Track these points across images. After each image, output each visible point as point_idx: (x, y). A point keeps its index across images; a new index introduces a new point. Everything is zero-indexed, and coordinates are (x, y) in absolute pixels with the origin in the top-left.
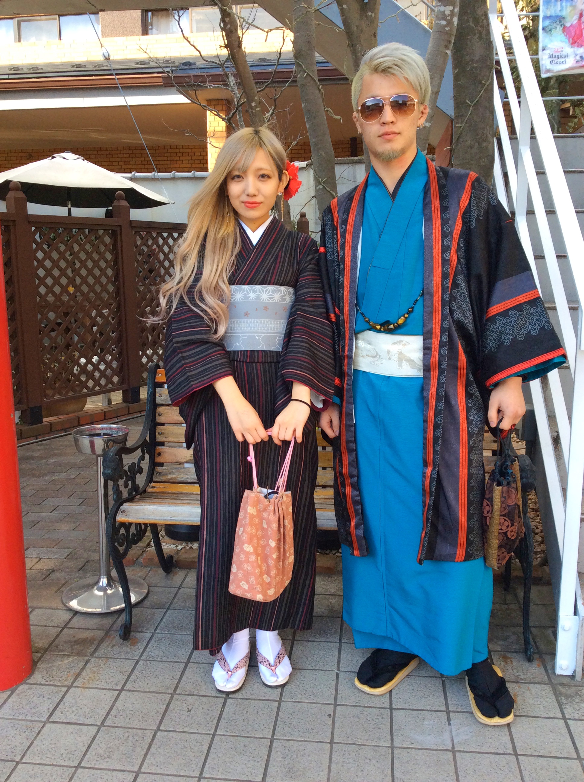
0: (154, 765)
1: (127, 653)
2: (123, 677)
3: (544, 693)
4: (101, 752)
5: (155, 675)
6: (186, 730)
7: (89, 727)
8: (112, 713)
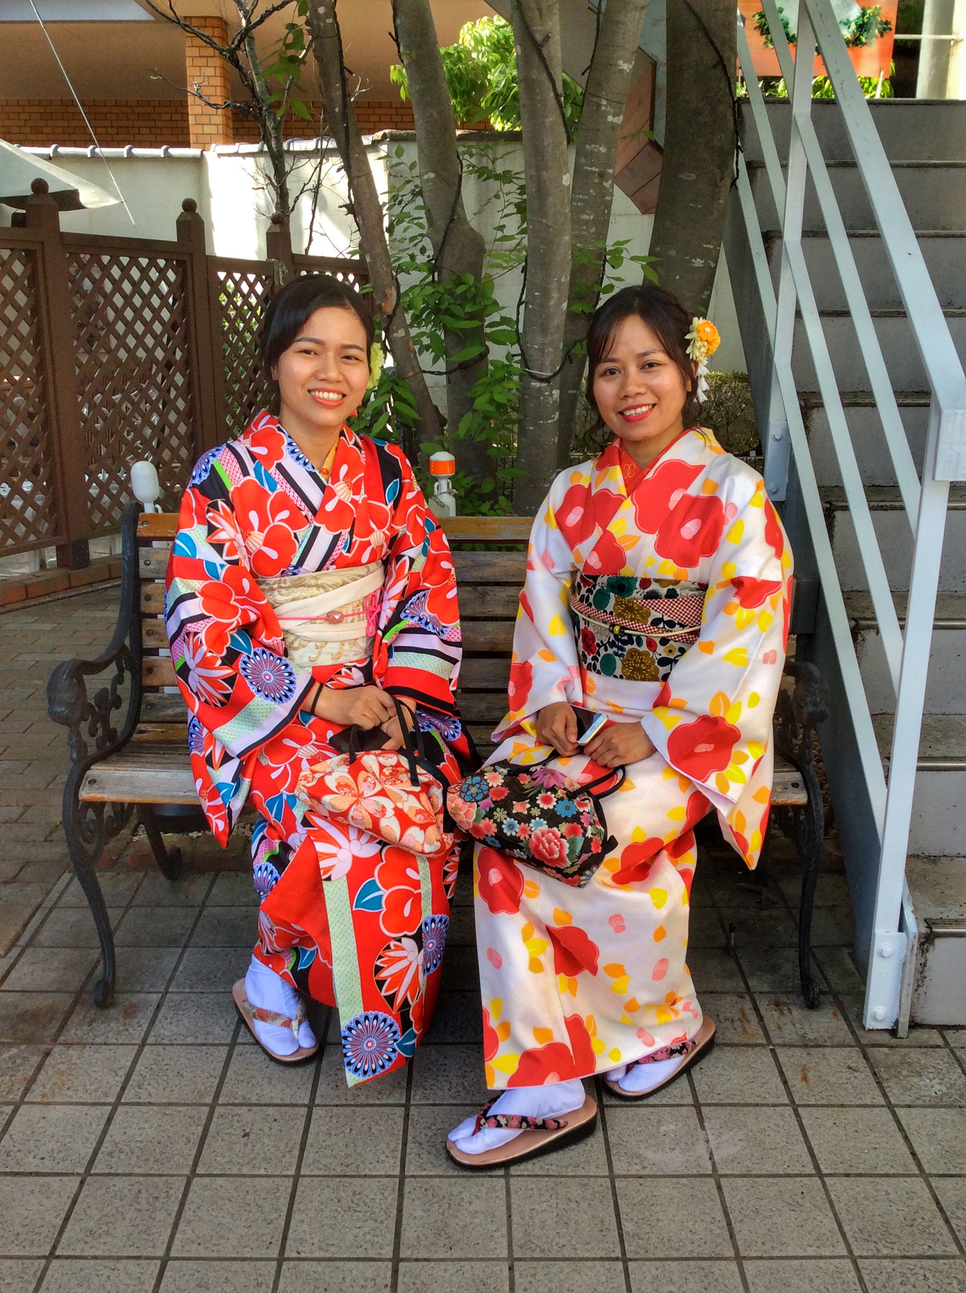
0: (193, 1242)
1: (119, 1033)
2: (117, 1078)
3: (850, 1062)
4: (92, 1225)
5: (175, 1072)
6: (245, 1171)
7: (66, 1179)
8: (102, 1149)
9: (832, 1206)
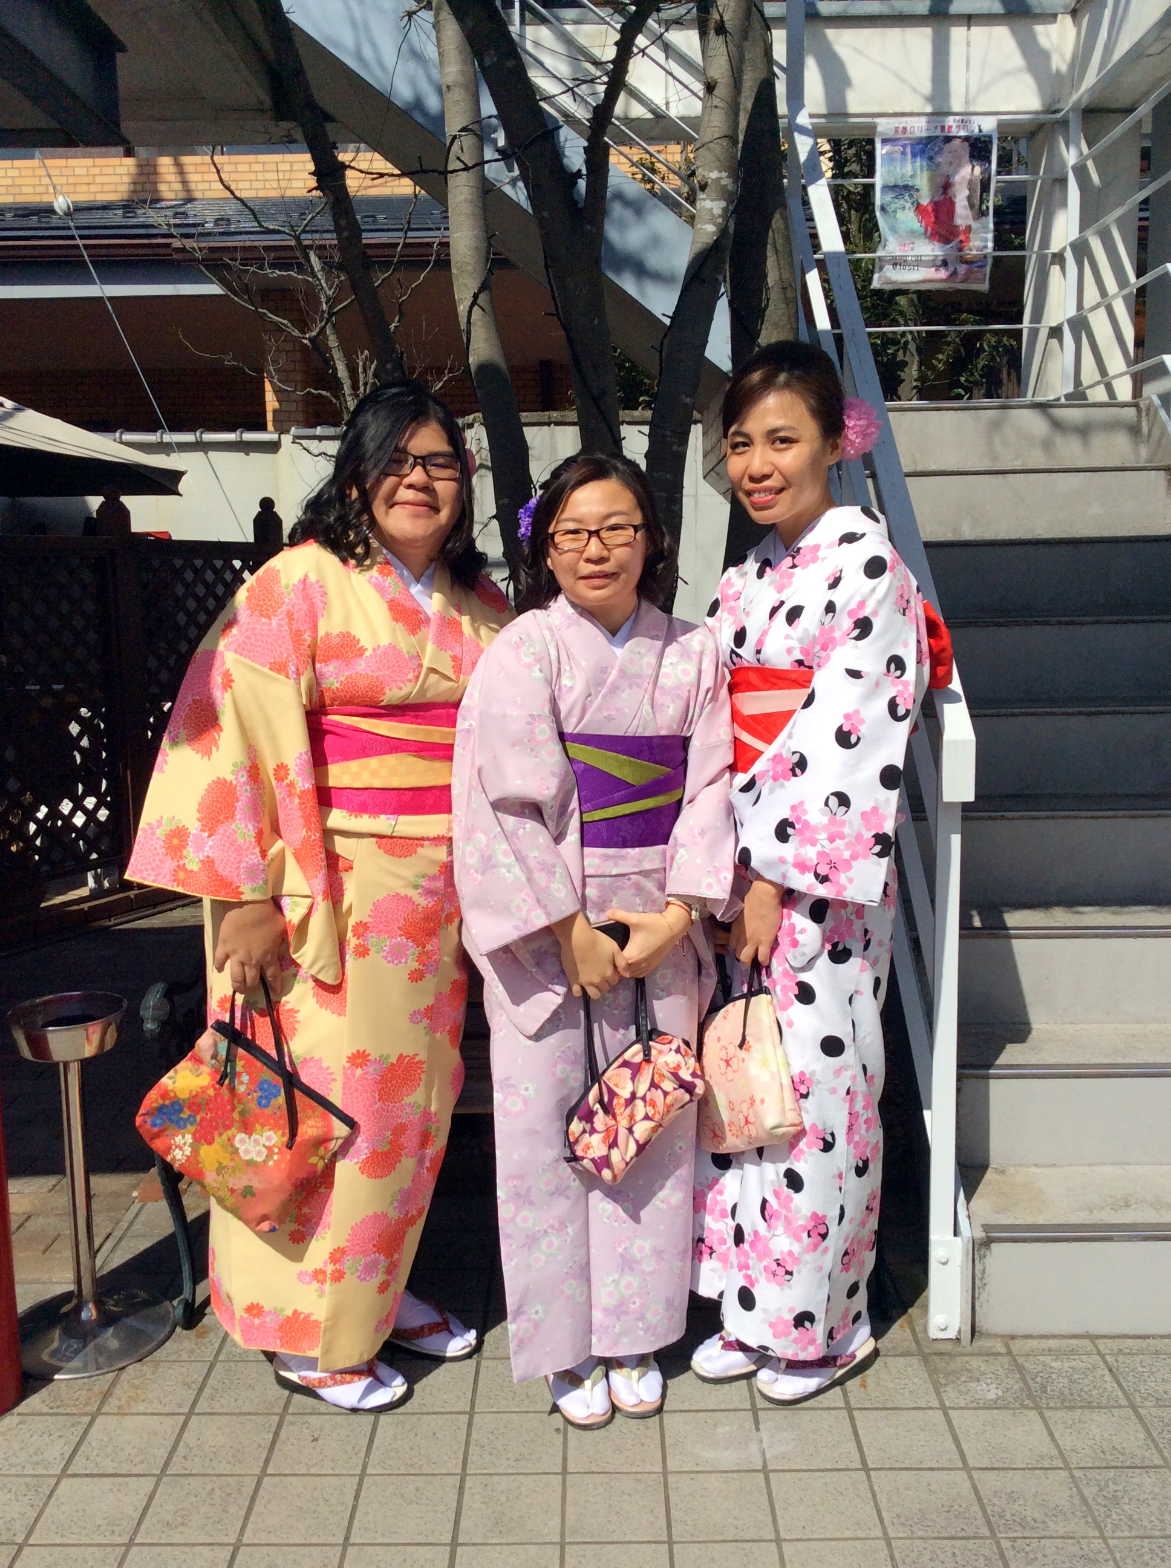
0: (263, 1531)
1: (191, 1352)
2: (190, 1391)
3: (910, 1369)
4: (169, 1517)
6: (313, 1471)
7: (142, 1479)
8: (177, 1453)
9: (874, 1496)
